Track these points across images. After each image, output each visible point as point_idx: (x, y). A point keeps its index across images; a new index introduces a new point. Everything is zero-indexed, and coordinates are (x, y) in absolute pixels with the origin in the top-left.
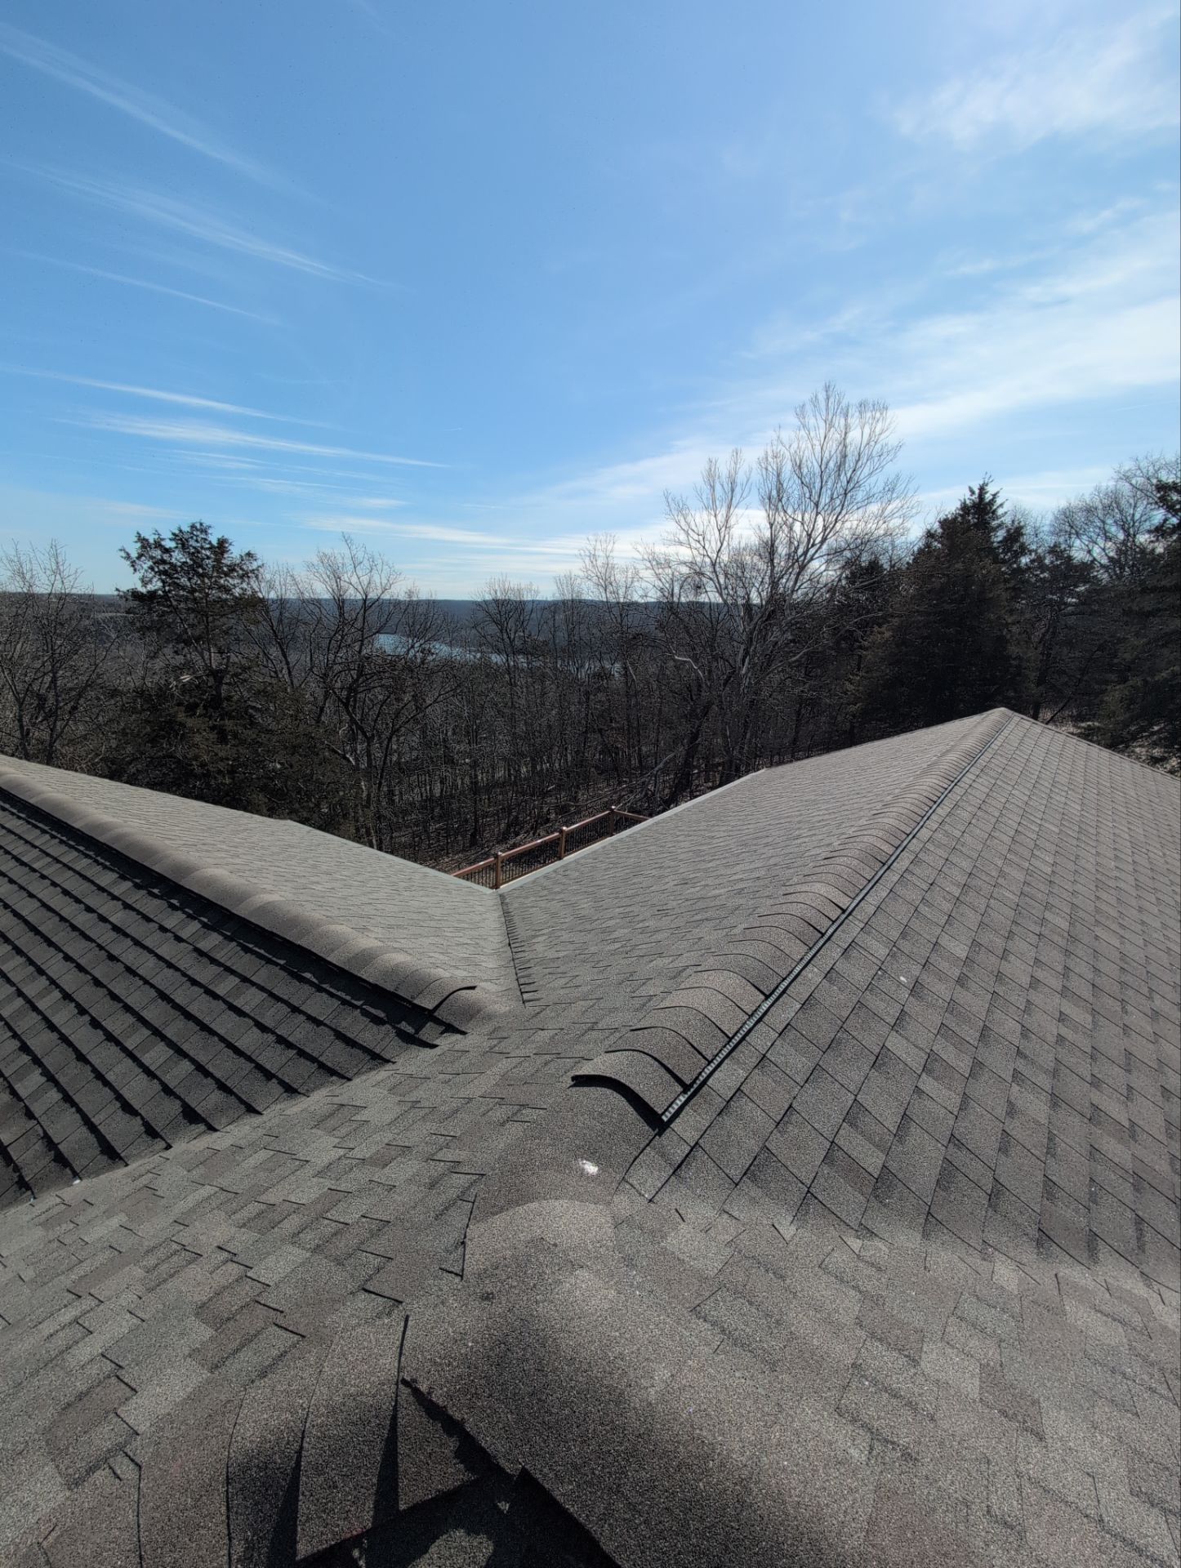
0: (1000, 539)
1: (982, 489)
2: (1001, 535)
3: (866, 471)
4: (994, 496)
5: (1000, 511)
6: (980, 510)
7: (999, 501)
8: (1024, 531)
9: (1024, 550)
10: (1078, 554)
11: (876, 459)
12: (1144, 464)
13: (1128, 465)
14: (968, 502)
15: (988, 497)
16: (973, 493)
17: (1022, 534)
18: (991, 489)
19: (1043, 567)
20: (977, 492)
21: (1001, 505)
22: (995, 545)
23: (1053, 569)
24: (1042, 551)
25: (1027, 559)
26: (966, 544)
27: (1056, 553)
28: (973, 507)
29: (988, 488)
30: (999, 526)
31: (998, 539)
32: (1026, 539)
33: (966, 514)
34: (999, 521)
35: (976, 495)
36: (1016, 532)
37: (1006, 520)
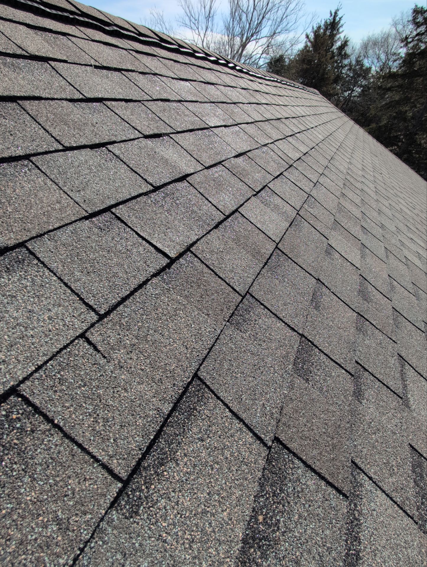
0: (338, 46)
1: (336, 13)
2: (339, 44)
4: (340, 19)
5: (341, 30)
7: (342, 22)
8: (348, 43)
9: (346, 56)
10: (367, 63)
14: (328, 21)
15: (337, 19)
17: (347, 45)
19: (350, 69)
20: (333, 14)
21: (342, 26)
23: (354, 70)
24: (353, 59)
25: (346, 62)
26: (322, 44)
27: (359, 62)
28: (330, 24)
29: (339, 13)
30: (338, 39)
31: (336, 48)
32: (348, 50)
33: (326, 29)
34: (338, 36)
35: (332, 17)
36: (345, 44)
37: (342, 36)
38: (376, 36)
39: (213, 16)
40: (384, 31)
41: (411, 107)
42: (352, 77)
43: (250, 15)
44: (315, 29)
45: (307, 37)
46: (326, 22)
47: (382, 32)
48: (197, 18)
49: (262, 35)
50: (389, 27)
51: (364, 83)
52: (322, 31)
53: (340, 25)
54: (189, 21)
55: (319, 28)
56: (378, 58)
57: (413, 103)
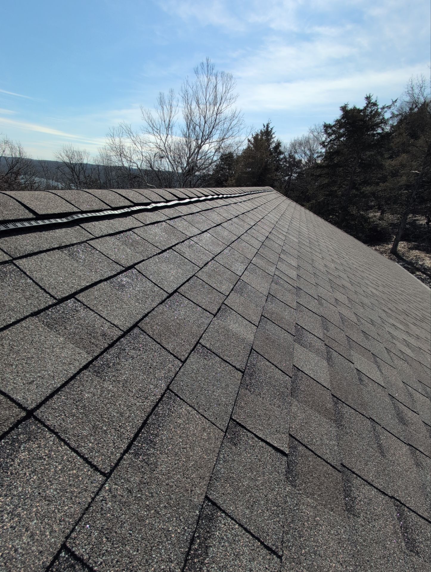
0: (273, 147)
1: (267, 125)
2: (273, 145)
3: (225, 105)
4: (272, 129)
5: (273, 136)
6: (267, 133)
7: (273, 131)
9: (281, 153)
10: (297, 157)
11: (228, 101)
14: (263, 130)
15: (270, 129)
16: (264, 127)
17: (281, 146)
18: (271, 126)
19: (286, 161)
21: (274, 133)
22: (272, 149)
23: (289, 162)
24: (287, 154)
25: (282, 156)
26: (262, 146)
27: (291, 156)
30: (273, 142)
32: (282, 149)
33: (262, 136)
34: (272, 140)
35: (266, 128)
36: (278, 145)
37: (275, 140)
38: (300, 139)
39: (172, 127)
40: (305, 135)
41: (340, 188)
42: (288, 167)
43: (202, 127)
44: (254, 135)
45: (249, 141)
46: (261, 131)
47: (303, 136)
48: (158, 128)
49: (214, 140)
50: (308, 133)
51: (298, 170)
52: (259, 137)
53: (272, 133)
54: (152, 130)
55: (257, 135)
56: (305, 154)
57: (339, 184)
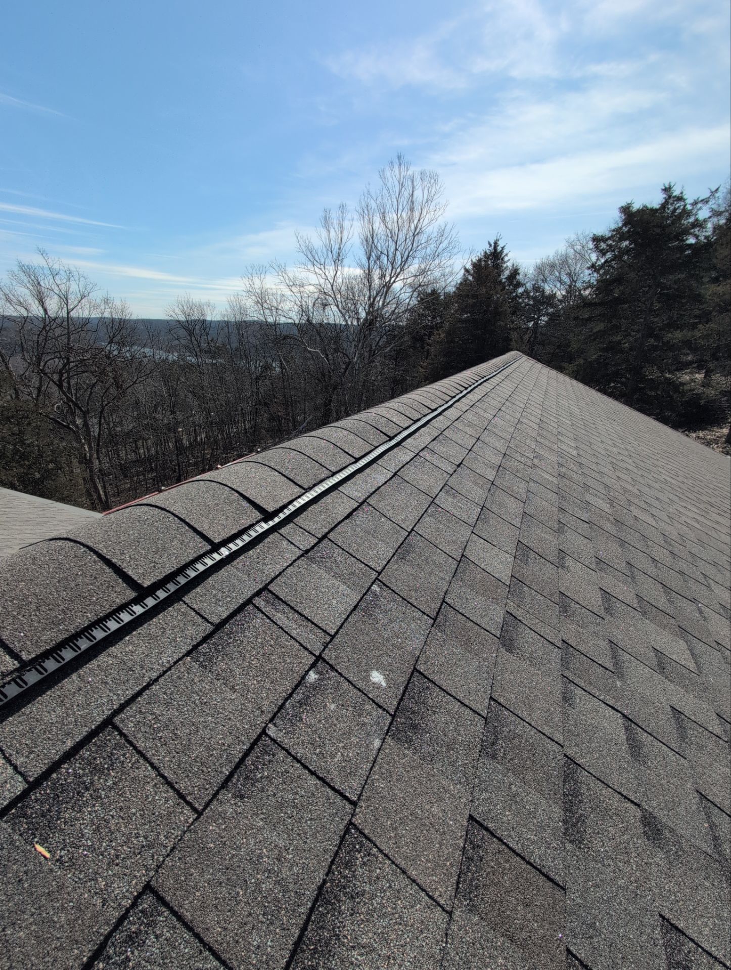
1: (496, 243)
2: (507, 273)
3: (426, 221)
4: (503, 248)
5: (506, 259)
6: (495, 256)
7: (505, 252)
8: (520, 271)
9: (519, 285)
10: (548, 289)
11: (433, 213)
12: (581, 237)
13: (573, 237)
14: (488, 251)
15: (499, 249)
16: (490, 245)
17: (518, 274)
18: (501, 244)
19: (529, 297)
20: (493, 245)
21: (507, 255)
22: (504, 280)
23: (534, 298)
24: (529, 286)
25: (521, 290)
26: (487, 276)
27: (536, 288)
28: (491, 254)
29: (499, 243)
30: (505, 268)
31: (505, 277)
32: (520, 277)
33: (487, 261)
34: (505, 265)
35: (493, 247)
36: (515, 272)
37: (509, 264)
38: (551, 258)
39: (342, 259)
40: (560, 252)
41: (625, 336)
42: (533, 306)
43: (391, 255)
44: (474, 261)
45: (467, 270)
46: (486, 252)
47: (556, 253)
48: (322, 262)
50: (564, 248)
51: (551, 310)
52: (483, 263)
53: (504, 254)
54: (312, 266)
55: (480, 260)
56: (561, 282)
57: (625, 331)
